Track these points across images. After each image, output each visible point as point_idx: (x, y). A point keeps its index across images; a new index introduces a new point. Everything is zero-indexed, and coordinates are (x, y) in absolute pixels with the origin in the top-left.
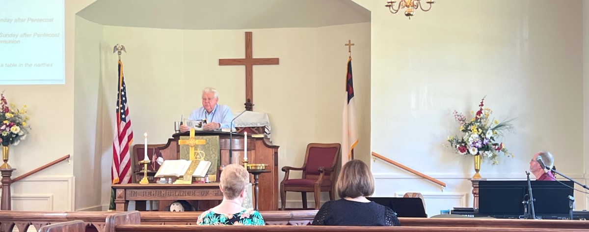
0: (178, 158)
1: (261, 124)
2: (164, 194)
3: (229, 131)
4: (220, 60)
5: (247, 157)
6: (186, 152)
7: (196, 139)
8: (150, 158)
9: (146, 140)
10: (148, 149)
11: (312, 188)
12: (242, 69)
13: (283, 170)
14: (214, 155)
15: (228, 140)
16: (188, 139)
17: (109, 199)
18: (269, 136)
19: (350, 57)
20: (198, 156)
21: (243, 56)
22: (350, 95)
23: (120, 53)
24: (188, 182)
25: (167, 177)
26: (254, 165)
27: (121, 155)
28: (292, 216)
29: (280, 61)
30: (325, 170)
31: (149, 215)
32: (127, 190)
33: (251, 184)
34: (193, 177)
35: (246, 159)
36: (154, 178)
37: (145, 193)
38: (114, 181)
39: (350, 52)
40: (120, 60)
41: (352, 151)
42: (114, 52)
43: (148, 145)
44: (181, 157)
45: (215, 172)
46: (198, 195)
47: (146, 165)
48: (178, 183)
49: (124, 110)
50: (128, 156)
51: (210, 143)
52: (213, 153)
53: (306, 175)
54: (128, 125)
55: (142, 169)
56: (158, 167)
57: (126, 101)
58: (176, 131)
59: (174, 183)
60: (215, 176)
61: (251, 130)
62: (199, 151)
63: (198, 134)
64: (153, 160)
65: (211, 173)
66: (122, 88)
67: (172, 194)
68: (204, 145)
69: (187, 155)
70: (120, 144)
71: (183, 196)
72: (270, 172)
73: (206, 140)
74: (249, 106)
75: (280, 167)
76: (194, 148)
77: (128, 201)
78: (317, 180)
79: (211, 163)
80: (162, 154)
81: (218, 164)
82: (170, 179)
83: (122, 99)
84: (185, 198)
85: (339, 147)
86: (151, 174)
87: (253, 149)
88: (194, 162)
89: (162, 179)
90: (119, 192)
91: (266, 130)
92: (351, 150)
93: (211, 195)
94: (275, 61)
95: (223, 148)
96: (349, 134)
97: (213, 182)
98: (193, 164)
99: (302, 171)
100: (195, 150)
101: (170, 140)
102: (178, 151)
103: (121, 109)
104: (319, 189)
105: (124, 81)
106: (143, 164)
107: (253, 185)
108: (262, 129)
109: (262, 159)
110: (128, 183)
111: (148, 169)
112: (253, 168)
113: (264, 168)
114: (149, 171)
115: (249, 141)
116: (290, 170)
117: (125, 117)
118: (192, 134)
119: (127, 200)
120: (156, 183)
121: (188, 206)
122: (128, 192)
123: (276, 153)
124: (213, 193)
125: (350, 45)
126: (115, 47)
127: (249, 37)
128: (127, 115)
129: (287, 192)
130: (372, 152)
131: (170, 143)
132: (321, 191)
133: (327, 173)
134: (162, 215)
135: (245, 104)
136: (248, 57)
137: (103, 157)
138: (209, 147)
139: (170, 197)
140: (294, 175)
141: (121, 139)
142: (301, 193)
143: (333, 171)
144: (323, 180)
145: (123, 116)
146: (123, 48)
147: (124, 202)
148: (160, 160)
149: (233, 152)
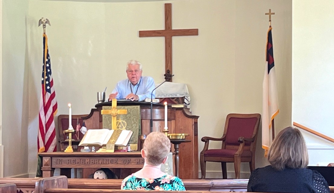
0: (100, 127)
1: (180, 95)
2: (87, 162)
3: (150, 101)
4: (140, 32)
5: (168, 126)
6: (109, 122)
7: (118, 109)
8: (75, 127)
9: (70, 109)
10: (72, 119)
11: (232, 159)
12: (161, 41)
13: (203, 140)
14: (136, 125)
15: (149, 110)
16: (111, 109)
17: (36, 167)
18: (188, 107)
19: (270, 27)
20: (120, 126)
21: (162, 27)
22: (271, 65)
23: (44, 26)
24: (111, 151)
25: (90, 146)
26: (174, 134)
27: (46, 125)
28: (213, 185)
29: (199, 32)
30: (245, 141)
31: (74, 182)
32: (53, 158)
33: (171, 153)
34: (115, 146)
35: (166, 128)
36: (78, 147)
37: (70, 161)
38: (40, 150)
39: (270, 21)
40: (45, 33)
41: (273, 121)
42: (39, 25)
43: (72, 116)
44: (103, 126)
45: (136, 141)
46: (120, 164)
47: (70, 134)
48: (101, 151)
49: (49, 81)
50: (53, 126)
51: (131, 113)
52: (135, 123)
53: (225, 145)
54: (53, 96)
55: (66, 138)
56: (81, 136)
57: (50, 73)
58: (99, 101)
59: (97, 152)
60: (137, 145)
61: (171, 100)
62: (120, 121)
63: (119, 104)
64: (77, 130)
65: (132, 142)
66: (47, 60)
67: (95, 162)
68: (126, 115)
69: (110, 125)
70: (45, 115)
71: (106, 164)
72: (190, 142)
73: (128, 110)
74: (168, 77)
75: (200, 137)
76: (115, 118)
77: (54, 169)
78: (237, 150)
79: (132, 132)
80: (86, 124)
81: (139, 133)
82: (93, 148)
83: (47, 71)
84: (108, 166)
85: (259, 118)
86: (75, 143)
87: (173, 120)
88: (117, 131)
89: (86, 148)
90: (46, 160)
91: (185, 101)
92: (271, 120)
93: (133, 163)
94: (194, 32)
95: (144, 118)
96: (269, 104)
97: (135, 151)
98: (116, 133)
99: (222, 141)
100: (117, 120)
101: (93, 110)
102: (101, 121)
103: (46, 81)
104: (239, 159)
105: (49, 53)
106: (67, 134)
107: (173, 154)
108: (181, 100)
109: (182, 129)
110: (54, 151)
111: (72, 138)
112: (174, 138)
113: (184, 138)
114: (73, 140)
115: (170, 111)
116: (210, 141)
117: (50, 88)
118: (114, 103)
119: (53, 167)
120: (80, 151)
121: (111, 174)
122: (54, 160)
123: (196, 123)
124: (134, 161)
125: (270, 14)
126: (40, 20)
127: (168, 8)
128: (52, 86)
129: (207, 162)
130: (294, 123)
131: (93, 113)
132: (242, 161)
133: (247, 144)
134: (87, 182)
135: (165, 75)
136: (168, 29)
137: (29, 127)
138: (130, 117)
139: (94, 165)
140: (213, 146)
141: (46, 109)
142: (221, 163)
143: (253, 141)
144: (243, 150)
145: (48, 88)
146: (47, 22)
147: (51, 169)
148: (84, 129)
149: (153, 122)
